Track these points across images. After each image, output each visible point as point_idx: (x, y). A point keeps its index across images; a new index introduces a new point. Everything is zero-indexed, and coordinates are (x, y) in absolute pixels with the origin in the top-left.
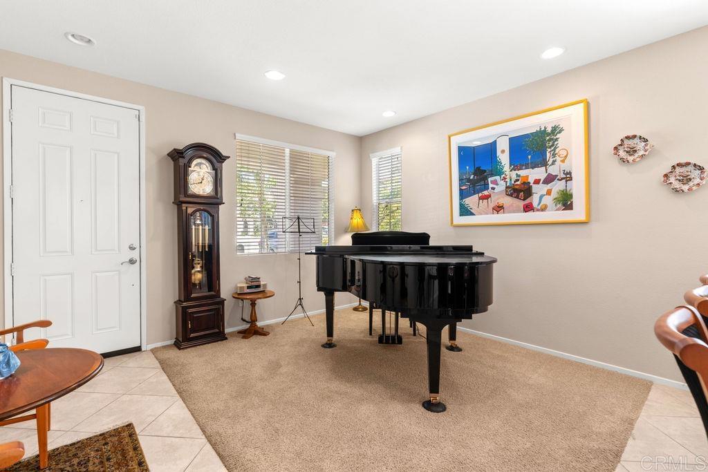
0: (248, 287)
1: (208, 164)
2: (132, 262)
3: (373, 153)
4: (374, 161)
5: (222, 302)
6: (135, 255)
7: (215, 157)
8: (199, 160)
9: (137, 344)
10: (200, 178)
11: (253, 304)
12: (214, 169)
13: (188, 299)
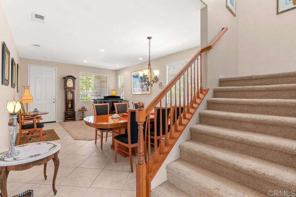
0: (82, 109)
1: (72, 80)
2: (54, 102)
3: (119, 74)
4: (119, 77)
5: (75, 112)
6: (55, 101)
7: (73, 78)
8: (69, 79)
9: (55, 121)
10: (70, 83)
11: (83, 113)
12: (73, 81)
13: (66, 111)
